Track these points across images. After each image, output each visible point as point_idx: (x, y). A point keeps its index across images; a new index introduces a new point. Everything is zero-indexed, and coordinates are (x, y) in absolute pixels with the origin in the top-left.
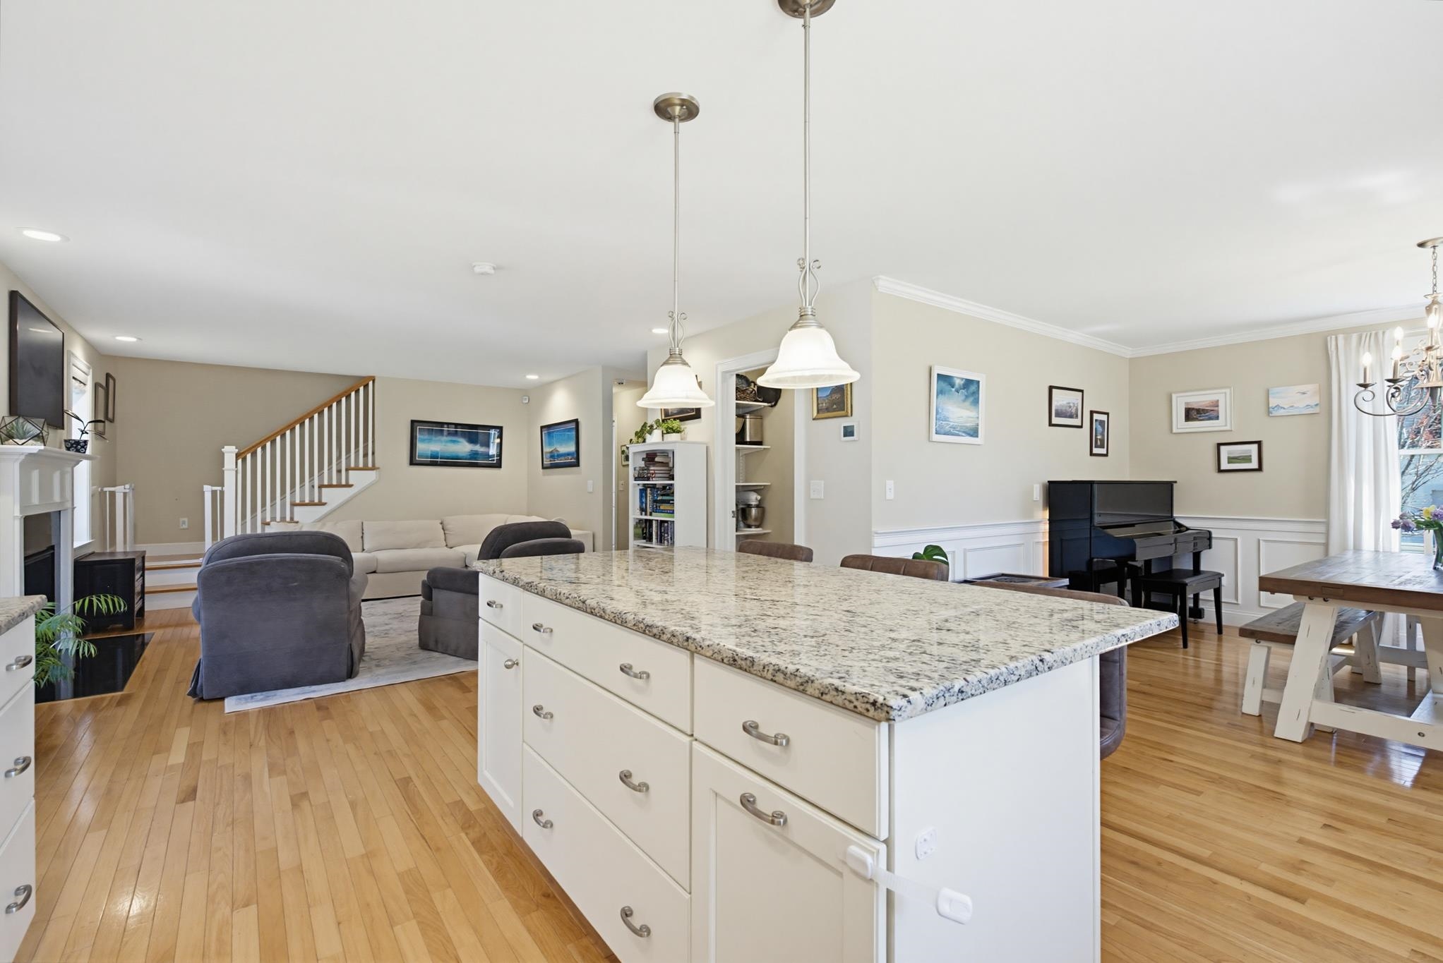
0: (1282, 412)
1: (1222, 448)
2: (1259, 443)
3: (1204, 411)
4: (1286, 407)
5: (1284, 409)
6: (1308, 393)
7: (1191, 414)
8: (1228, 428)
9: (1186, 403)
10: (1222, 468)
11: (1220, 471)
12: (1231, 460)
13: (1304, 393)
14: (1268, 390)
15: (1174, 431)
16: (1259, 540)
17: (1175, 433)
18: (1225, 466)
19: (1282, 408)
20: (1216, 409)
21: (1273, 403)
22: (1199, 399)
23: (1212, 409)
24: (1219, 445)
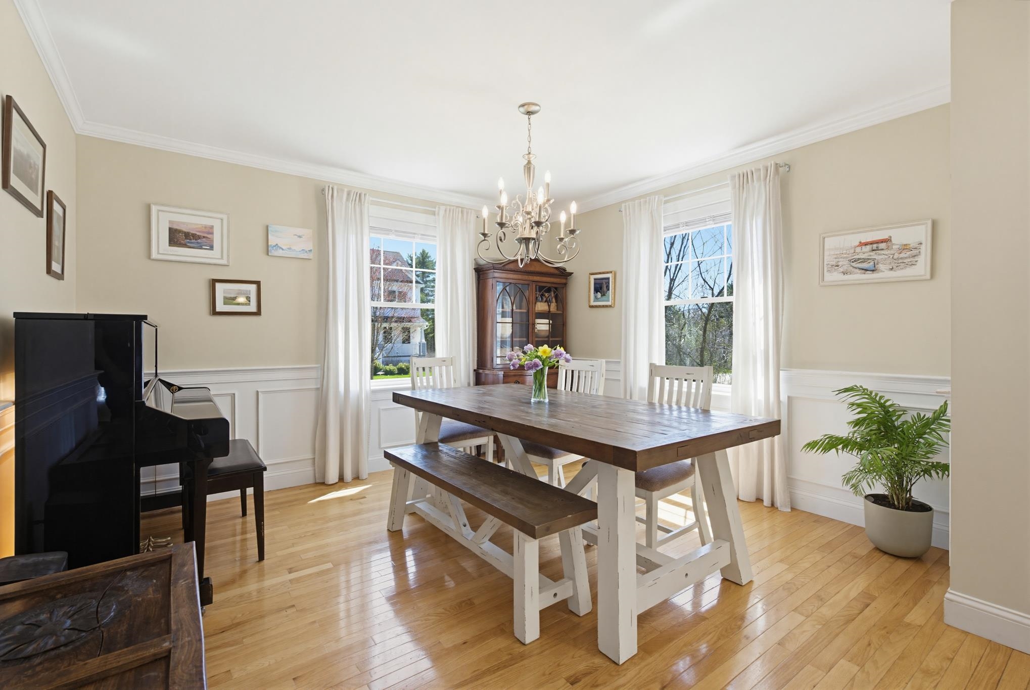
0: (280, 253)
1: (218, 285)
2: (258, 283)
3: (195, 237)
4: (284, 248)
5: (283, 249)
6: (303, 237)
7: (177, 237)
8: (224, 262)
9: (170, 222)
10: (218, 310)
11: (214, 313)
12: (229, 300)
13: (300, 237)
14: (267, 227)
15: (154, 255)
16: (257, 392)
17: (153, 260)
18: (220, 307)
19: (281, 248)
20: (209, 236)
21: (272, 241)
22: (190, 221)
23: (205, 235)
24: (214, 282)
